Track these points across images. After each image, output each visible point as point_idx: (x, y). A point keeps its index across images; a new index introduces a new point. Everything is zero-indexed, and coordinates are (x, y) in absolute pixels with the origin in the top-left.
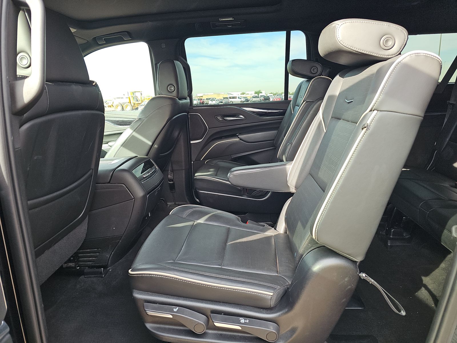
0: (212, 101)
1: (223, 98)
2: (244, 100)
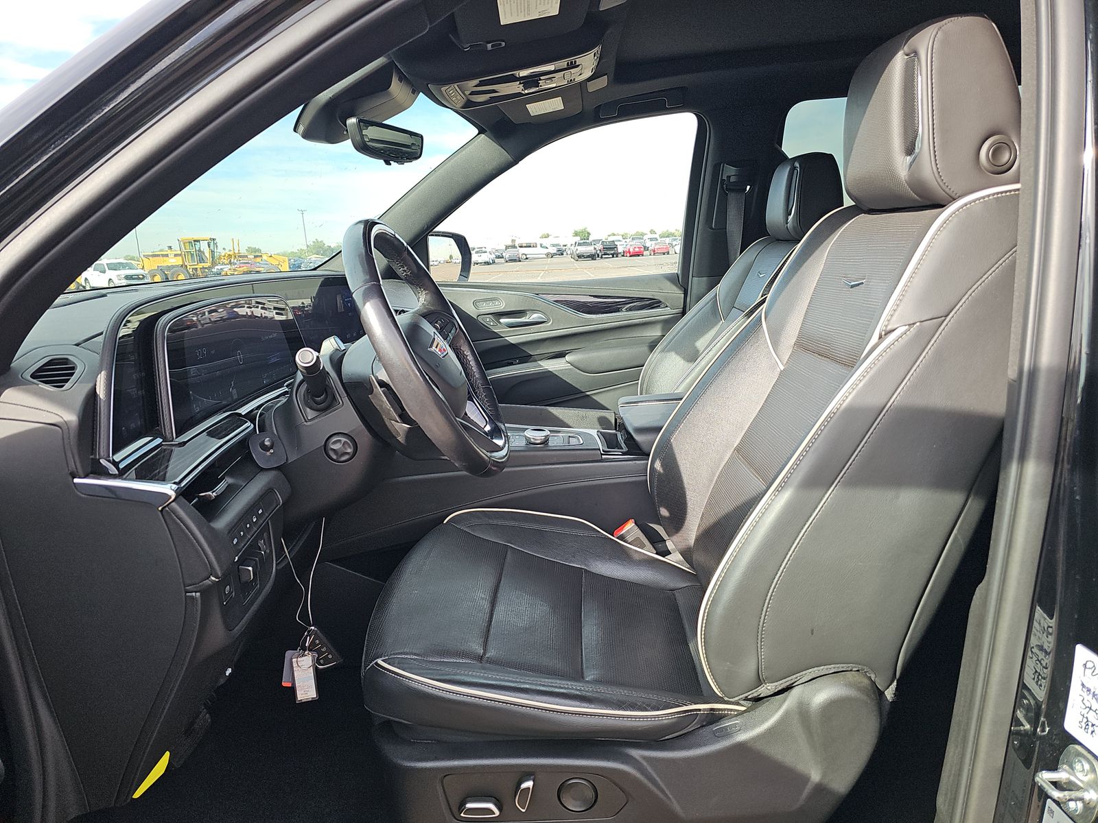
0: (479, 254)
1: (504, 248)
2: (555, 252)
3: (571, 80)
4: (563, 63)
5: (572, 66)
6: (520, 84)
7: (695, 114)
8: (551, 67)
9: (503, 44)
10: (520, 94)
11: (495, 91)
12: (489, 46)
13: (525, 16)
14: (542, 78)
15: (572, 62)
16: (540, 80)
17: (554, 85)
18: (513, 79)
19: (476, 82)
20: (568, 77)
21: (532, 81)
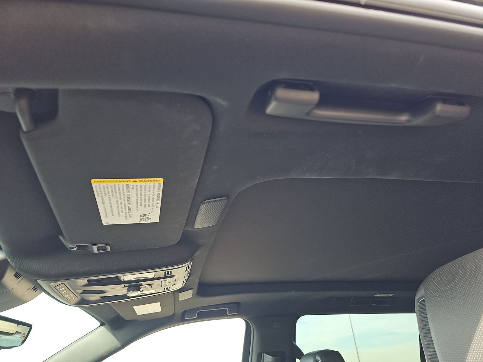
3: (167, 288)
4: (160, 273)
5: (168, 275)
6: (125, 287)
7: (244, 320)
8: (151, 275)
9: (109, 249)
10: (125, 297)
11: (102, 292)
12: (95, 248)
13: (126, 218)
14: (143, 283)
15: (168, 272)
16: (141, 285)
17: (153, 291)
18: (118, 281)
19: (84, 281)
20: (165, 285)
21: (135, 285)
